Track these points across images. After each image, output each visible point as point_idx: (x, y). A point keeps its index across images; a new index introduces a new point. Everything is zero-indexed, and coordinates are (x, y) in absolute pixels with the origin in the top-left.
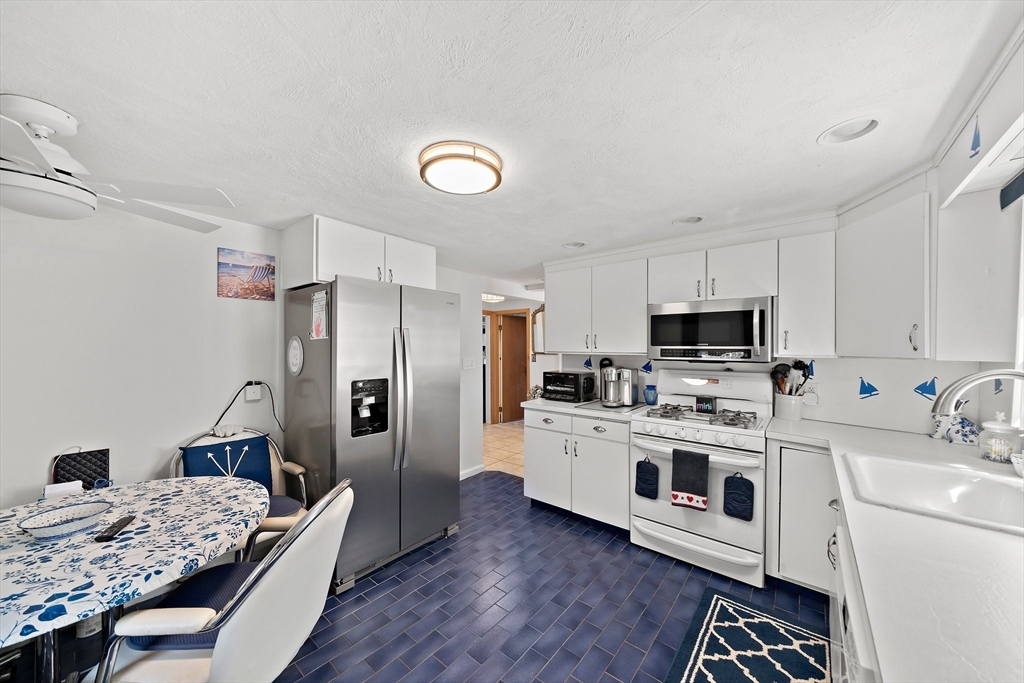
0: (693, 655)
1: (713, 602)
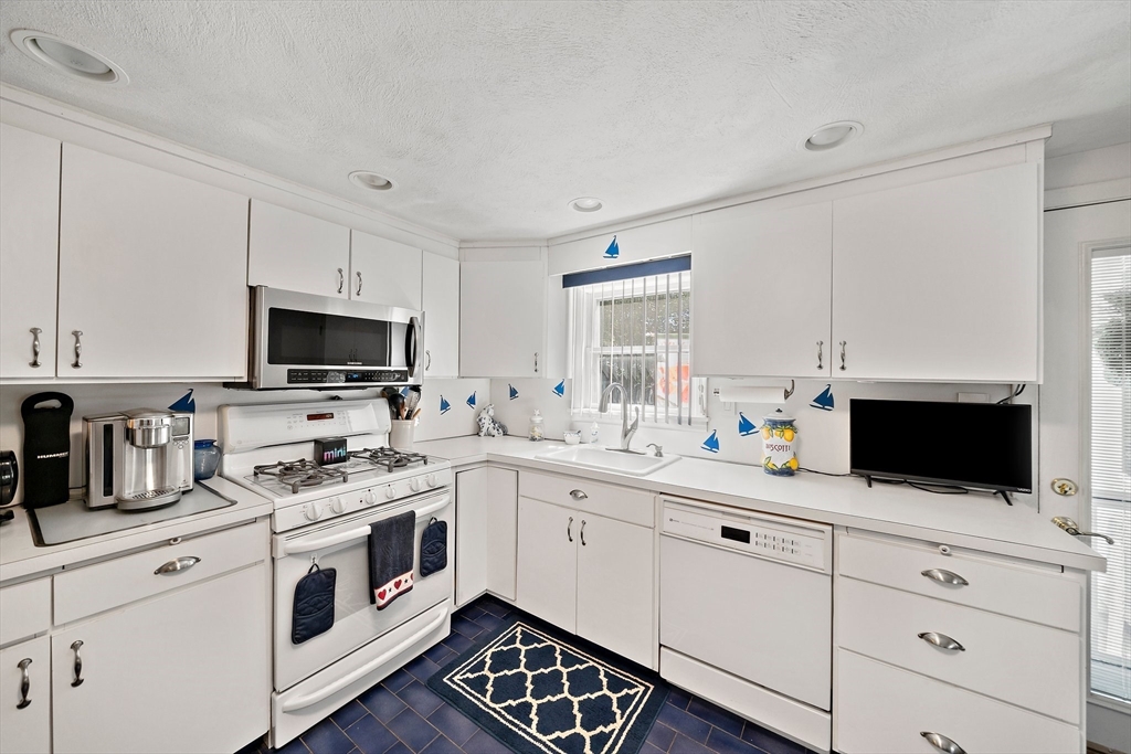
0: (532, 741)
1: (454, 687)
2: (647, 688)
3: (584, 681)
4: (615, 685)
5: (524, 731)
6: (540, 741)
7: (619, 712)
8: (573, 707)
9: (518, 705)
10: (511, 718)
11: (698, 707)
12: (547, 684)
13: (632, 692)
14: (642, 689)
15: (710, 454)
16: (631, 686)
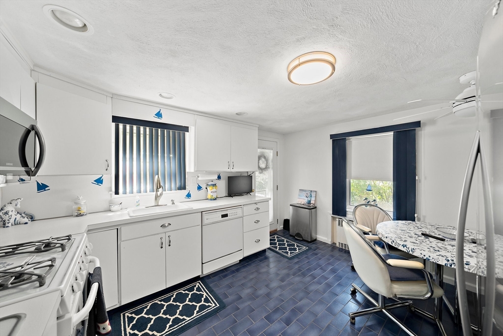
0: (192, 320)
2: (199, 283)
3: (181, 298)
4: (191, 289)
5: (186, 322)
6: (194, 317)
7: (201, 292)
8: (189, 304)
9: (172, 322)
10: (176, 326)
11: (213, 275)
12: (171, 310)
13: (197, 286)
14: (198, 284)
15: (188, 200)
16: (195, 286)
